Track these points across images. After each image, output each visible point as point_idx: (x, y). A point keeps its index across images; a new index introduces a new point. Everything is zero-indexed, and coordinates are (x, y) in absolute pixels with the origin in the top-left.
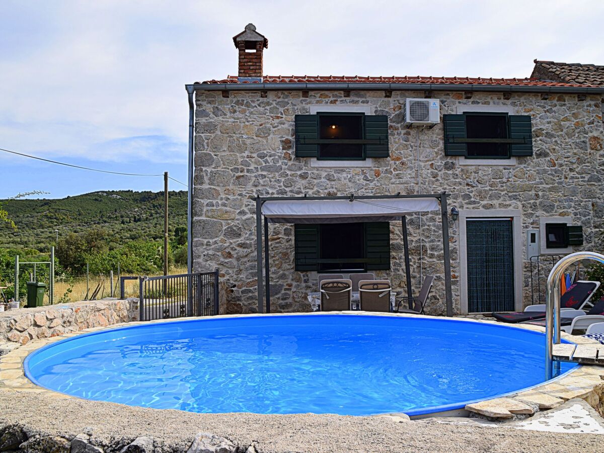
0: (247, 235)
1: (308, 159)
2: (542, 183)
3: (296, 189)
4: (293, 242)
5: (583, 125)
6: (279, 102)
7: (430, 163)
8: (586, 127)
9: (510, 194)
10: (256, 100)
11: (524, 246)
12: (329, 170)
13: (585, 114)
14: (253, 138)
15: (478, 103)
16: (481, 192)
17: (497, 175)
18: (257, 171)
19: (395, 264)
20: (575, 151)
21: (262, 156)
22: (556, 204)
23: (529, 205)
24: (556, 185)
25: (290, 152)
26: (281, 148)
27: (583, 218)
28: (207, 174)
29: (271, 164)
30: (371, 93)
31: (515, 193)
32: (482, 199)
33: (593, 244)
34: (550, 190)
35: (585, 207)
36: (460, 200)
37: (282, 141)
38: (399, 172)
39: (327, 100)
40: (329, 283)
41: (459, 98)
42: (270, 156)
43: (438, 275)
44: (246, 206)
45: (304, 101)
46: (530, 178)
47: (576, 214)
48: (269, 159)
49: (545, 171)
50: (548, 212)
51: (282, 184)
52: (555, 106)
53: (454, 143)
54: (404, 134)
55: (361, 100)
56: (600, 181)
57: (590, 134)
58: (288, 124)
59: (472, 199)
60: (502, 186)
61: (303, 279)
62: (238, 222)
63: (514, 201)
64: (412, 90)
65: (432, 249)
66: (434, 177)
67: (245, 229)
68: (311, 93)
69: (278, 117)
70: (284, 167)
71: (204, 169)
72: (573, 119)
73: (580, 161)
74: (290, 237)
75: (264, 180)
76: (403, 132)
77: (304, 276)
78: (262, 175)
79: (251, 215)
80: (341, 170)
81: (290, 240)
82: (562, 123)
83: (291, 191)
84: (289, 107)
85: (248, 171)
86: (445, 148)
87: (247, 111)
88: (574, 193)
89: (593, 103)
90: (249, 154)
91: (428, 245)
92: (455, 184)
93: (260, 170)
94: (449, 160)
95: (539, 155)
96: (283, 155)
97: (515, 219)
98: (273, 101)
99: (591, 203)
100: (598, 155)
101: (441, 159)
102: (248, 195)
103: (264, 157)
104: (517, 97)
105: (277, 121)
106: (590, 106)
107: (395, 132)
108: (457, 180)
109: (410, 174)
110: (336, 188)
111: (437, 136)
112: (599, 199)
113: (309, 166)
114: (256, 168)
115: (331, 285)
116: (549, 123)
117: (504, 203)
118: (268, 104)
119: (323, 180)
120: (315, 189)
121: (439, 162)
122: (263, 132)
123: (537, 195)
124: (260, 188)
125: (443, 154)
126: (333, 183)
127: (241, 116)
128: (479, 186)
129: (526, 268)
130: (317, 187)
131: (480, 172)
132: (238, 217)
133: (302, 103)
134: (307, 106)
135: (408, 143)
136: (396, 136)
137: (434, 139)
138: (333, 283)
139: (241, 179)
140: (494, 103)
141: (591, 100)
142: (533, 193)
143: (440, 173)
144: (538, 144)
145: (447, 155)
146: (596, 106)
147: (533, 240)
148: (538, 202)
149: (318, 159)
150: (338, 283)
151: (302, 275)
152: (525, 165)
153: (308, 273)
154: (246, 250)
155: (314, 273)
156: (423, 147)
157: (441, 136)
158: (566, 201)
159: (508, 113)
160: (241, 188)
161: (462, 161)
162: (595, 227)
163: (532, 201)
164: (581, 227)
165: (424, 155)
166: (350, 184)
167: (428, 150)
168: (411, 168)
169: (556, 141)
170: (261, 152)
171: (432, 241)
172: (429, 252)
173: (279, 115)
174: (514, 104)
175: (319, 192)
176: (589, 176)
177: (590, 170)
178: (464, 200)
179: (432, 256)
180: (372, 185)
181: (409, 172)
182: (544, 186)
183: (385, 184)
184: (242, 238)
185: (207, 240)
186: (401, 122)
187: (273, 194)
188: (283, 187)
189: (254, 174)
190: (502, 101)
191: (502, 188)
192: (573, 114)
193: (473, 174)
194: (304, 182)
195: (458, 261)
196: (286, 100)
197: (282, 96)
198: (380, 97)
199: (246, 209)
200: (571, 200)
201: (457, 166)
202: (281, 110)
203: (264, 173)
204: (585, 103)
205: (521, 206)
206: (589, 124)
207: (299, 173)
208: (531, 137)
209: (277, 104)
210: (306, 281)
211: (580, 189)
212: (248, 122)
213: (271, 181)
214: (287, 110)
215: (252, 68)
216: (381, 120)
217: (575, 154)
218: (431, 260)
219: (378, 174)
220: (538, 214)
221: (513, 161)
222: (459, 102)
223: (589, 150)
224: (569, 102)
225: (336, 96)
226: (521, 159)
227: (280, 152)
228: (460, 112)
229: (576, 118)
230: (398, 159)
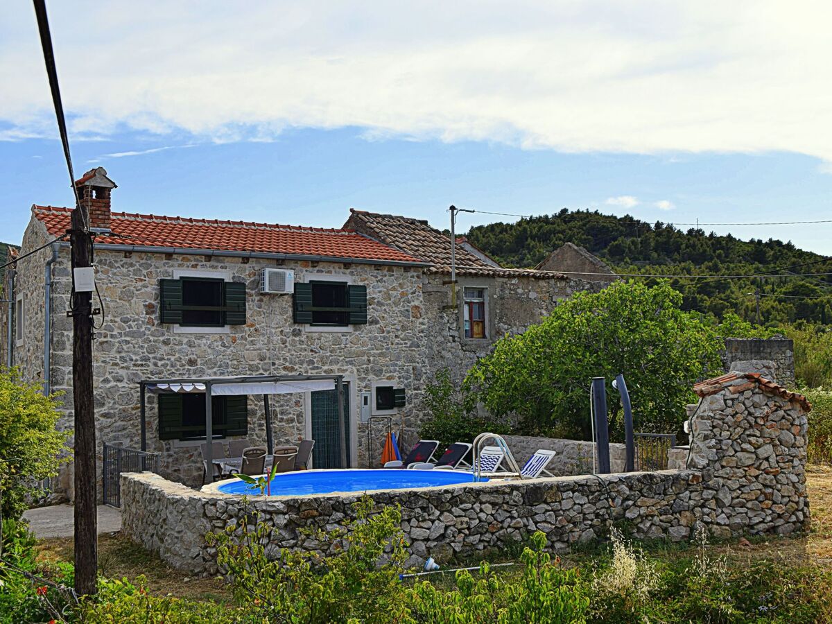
0: (111, 405)
1: (171, 325)
2: (373, 349)
3: (159, 356)
4: (156, 410)
5: (407, 295)
6: (142, 264)
7: (280, 330)
8: (410, 296)
9: (347, 360)
10: (119, 260)
11: (359, 408)
12: (190, 336)
13: (409, 284)
14: (116, 302)
15: (322, 272)
16: (322, 358)
17: (337, 342)
18: (121, 336)
19: (251, 428)
20: (400, 319)
21: (125, 321)
22: (384, 369)
23: (362, 370)
24: (384, 350)
25: (153, 317)
26: (144, 312)
27: (406, 382)
28: (69, 340)
29: (135, 329)
30: (230, 259)
31: (350, 359)
32: (324, 364)
33: (413, 405)
34: (380, 355)
35: (407, 371)
36: (305, 365)
37: (145, 306)
38: (253, 338)
39: (188, 264)
40: (250, 451)
41: (306, 266)
42: (134, 321)
43: (287, 438)
44: (110, 373)
45: (167, 263)
46: (363, 344)
47: (400, 378)
48: (133, 324)
49: (376, 338)
50: (377, 376)
51: (145, 350)
52: (386, 276)
53: (302, 311)
54: (258, 301)
55: (220, 265)
56: (419, 347)
57: (412, 304)
58: (152, 289)
59: (316, 365)
60: (340, 352)
61: (165, 447)
62: (101, 390)
63: (350, 366)
64: (268, 259)
65: (282, 413)
66: (283, 344)
67: (108, 397)
68: (175, 256)
69: (141, 280)
70: (147, 332)
71: (66, 333)
72: (399, 289)
73: (404, 328)
74: (153, 405)
75: (128, 346)
76: (257, 298)
77: (166, 444)
78: (126, 341)
79: (115, 383)
80: (201, 336)
81: (154, 408)
82: (390, 292)
83: (154, 358)
84: (152, 269)
85: (112, 336)
86: (294, 315)
87: (110, 272)
88: (398, 358)
89: (415, 274)
90: (113, 319)
91: (278, 409)
92: (301, 351)
93: (123, 336)
94: (297, 327)
95: (371, 323)
96: (147, 320)
97: (351, 383)
98: (136, 262)
99: (411, 367)
100: (418, 323)
101: (290, 326)
102: (111, 362)
103: (127, 322)
104: (354, 267)
105: (140, 284)
106: (413, 277)
107: (250, 298)
108: (303, 347)
109: (263, 341)
110: (196, 355)
111: (287, 304)
112: (418, 363)
113: (171, 331)
114: (120, 334)
115: (251, 452)
116: (380, 292)
117: (342, 368)
118: (132, 265)
119: (184, 346)
120: (177, 355)
121: (288, 330)
122: (127, 295)
123: (369, 360)
124: (123, 354)
125: (292, 321)
126: (193, 349)
127: (103, 276)
128: (321, 351)
129: (360, 428)
130: (179, 353)
131: (322, 338)
132: (101, 385)
133: (165, 266)
134: (170, 270)
135: (261, 310)
136: (250, 303)
137: (284, 306)
138: (253, 450)
139: (105, 345)
140: (336, 272)
141: (414, 271)
142: (365, 358)
143: (288, 340)
144: (371, 313)
145: (295, 322)
146: (418, 277)
147: (366, 403)
148: (369, 366)
149: (181, 325)
150: (257, 450)
151: (164, 443)
152: (360, 332)
153: (171, 442)
154: (109, 420)
155: (176, 441)
156: (274, 314)
157: (290, 304)
158: (392, 365)
159: (346, 283)
160: (105, 354)
161: (308, 328)
162: (415, 389)
163: (365, 366)
164: (404, 390)
165: (275, 322)
166: (209, 351)
167: (278, 317)
168: (263, 335)
169: (385, 310)
170: (125, 316)
171: (282, 406)
172: (279, 416)
173: (142, 278)
174: (352, 273)
175: (181, 359)
176: (411, 342)
177: (411, 336)
178: (308, 365)
179: (282, 420)
180: (229, 351)
181: (262, 338)
182: (375, 351)
183: (240, 350)
184: (105, 408)
185: (69, 411)
186: (255, 289)
187: (136, 360)
188: (146, 354)
189: (118, 340)
190: (342, 270)
191: (340, 354)
192: (400, 284)
193: (316, 340)
194: (166, 348)
195: (304, 424)
196: (149, 262)
197: (145, 257)
198: (237, 263)
199: (110, 377)
200: (396, 365)
201: (303, 333)
202: (144, 272)
203: (128, 339)
204: (410, 274)
205: (356, 371)
206: (412, 293)
207: (161, 339)
208: (366, 306)
209: (140, 266)
210: (168, 450)
211: (403, 354)
212: (111, 283)
213: (134, 348)
214: (151, 272)
215: (100, 217)
216: (239, 286)
217: (400, 322)
218: (281, 424)
219: (234, 340)
220: (369, 378)
221: (350, 329)
222: (306, 271)
223: (411, 318)
224: (397, 272)
225: (198, 260)
226: (357, 326)
227: (144, 316)
228: (307, 281)
229: (402, 288)
230: (252, 325)
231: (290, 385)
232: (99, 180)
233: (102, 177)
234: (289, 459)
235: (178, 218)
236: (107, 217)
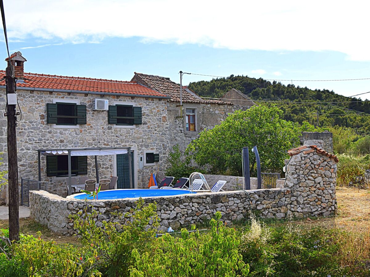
0: (24, 161)
1: (52, 124)
2: (144, 136)
3: (46, 138)
4: (45, 163)
5: (160, 111)
6: (39, 96)
7: (102, 127)
8: (161, 112)
9: (133, 140)
10: (28, 94)
11: (138, 162)
12: (60, 129)
13: (161, 107)
14: (27, 113)
15: (121, 100)
16: (122, 140)
17: (128, 132)
18: (29, 129)
19: (89, 171)
20: (157, 122)
21: (31, 122)
22: (150, 145)
23: (140, 145)
24: (150, 136)
25: (44, 120)
26: (40, 119)
27: (159, 151)
28: (5, 131)
29: (35, 126)
30: (79, 94)
31: (134, 140)
32: (122, 142)
33: (163, 161)
34: (148, 138)
35: (160, 146)
36: (114, 143)
37: (40, 115)
38: (90, 131)
39: (60, 96)
41: (114, 98)
42: (35, 122)
43: (105, 176)
44: (24, 146)
45: (50, 96)
46: (140, 133)
47: (157, 149)
48: (34, 124)
49: (146, 131)
50: (146, 148)
51: (40, 136)
52: (150, 103)
53: (112, 118)
54: (92, 114)
55: (74, 97)
56: (165, 135)
57: (163, 115)
58: (43, 108)
59: (118, 143)
60: (130, 137)
61: (50, 180)
62: (20, 154)
63: (134, 143)
64: (96, 94)
65: (103, 165)
66: (104, 133)
67: (23, 157)
68: (53, 93)
69: (38, 104)
70: (41, 127)
71: (3, 128)
72: (156, 109)
73: (159, 126)
74: (44, 161)
75: (32, 134)
76: (92, 112)
77: (50, 179)
78: (31, 131)
79: (26, 151)
80: (66, 130)
81: (44, 162)
82: (153, 110)
83: (44, 139)
84: (43, 99)
85: (25, 129)
86: (109, 120)
87: (24, 100)
88: (156, 140)
89: (164, 102)
90: (25, 121)
91: (101, 163)
92: (112, 136)
93: (30, 129)
94: (110, 125)
95: (144, 124)
96: (41, 122)
97: (135, 151)
98: (36, 95)
99: (162, 144)
100: (165, 124)
101: (106, 125)
102: (25, 141)
103: (32, 123)
104: (136, 99)
105: (37, 105)
106: (163, 103)
107: (88, 112)
108: (112, 134)
109: (94, 132)
110: (64, 138)
111: (105, 115)
112: (165, 142)
113: (52, 128)
114: (29, 128)
115: (89, 182)
116: (148, 110)
117: (131, 144)
118: (34, 97)
119: (58, 134)
120: (55, 138)
121: (106, 127)
122: (31, 111)
123: (143, 141)
124: (30, 138)
125: (108, 123)
126: (62, 135)
127: (21, 102)
128: (121, 137)
129: (139, 172)
130: (56, 137)
131: (121, 131)
132: (20, 152)
133: (49, 97)
134: (51, 99)
135: (93, 118)
136: (88, 114)
137: (104, 116)
138: (90, 181)
139: (21, 133)
140: (127, 101)
141: (163, 101)
142: (141, 140)
143: (106, 131)
144: (144, 119)
145: (109, 123)
146: (165, 103)
147: (141, 160)
148: (143, 144)
149: (57, 125)
150: (92, 181)
151: (49, 178)
152: (139, 128)
153: (52, 177)
154: (24, 167)
155: (55, 177)
156: (100, 119)
157: (107, 115)
158: (153, 143)
159: (133, 106)
160: (21, 137)
161: (115, 126)
162: (164, 154)
163: (141, 144)
164: (158, 154)
165: (100, 123)
166: (70, 136)
167: (101, 121)
168: (94, 129)
169: (150, 118)
170: (31, 120)
171: (103, 161)
172: (102, 166)
173: (39, 103)
174: (135, 101)
175: (56, 140)
176: (162, 133)
177: (162, 130)
178: (115, 143)
179: (103, 168)
180: (79, 137)
181: (94, 131)
182: (145, 137)
183: (84, 136)
184: (22, 162)
185: (5, 163)
186: (91, 108)
187: (36, 140)
188: (41, 137)
189: (27, 131)
190: (131, 100)
191: (130, 138)
192: (157, 106)
193: (119, 132)
194: (50, 135)
195: (113, 169)
196: (42, 95)
197: (40, 93)
198: (82, 96)
199: (24, 148)
200: (155, 143)
201: (113, 128)
202: (40, 100)
203: (32, 130)
204: (161, 102)
205: (137, 146)
206: (162, 111)
207: (48, 131)
208: (141, 116)
209: (38, 97)
210: (51, 181)
211: (158, 138)
212: (24, 105)
213: (35, 134)
214: (43, 100)
216: (83, 107)
217: (157, 123)
218: (103, 169)
219: (81, 132)
220: (143, 149)
221: (134, 126)
222: (114, 100)
223: (162, 122)
224: (156, 101)
225: (64, 95)
226: (137, 125)
227: (39, 120)
228: (114, 105)
229: (158, 108)
230: (89, 125)
231: (107, 151)
232: (18, 58)
233: (20, 56)
234: (106, 185)
235: (55, 76)
236: (22, 75)
